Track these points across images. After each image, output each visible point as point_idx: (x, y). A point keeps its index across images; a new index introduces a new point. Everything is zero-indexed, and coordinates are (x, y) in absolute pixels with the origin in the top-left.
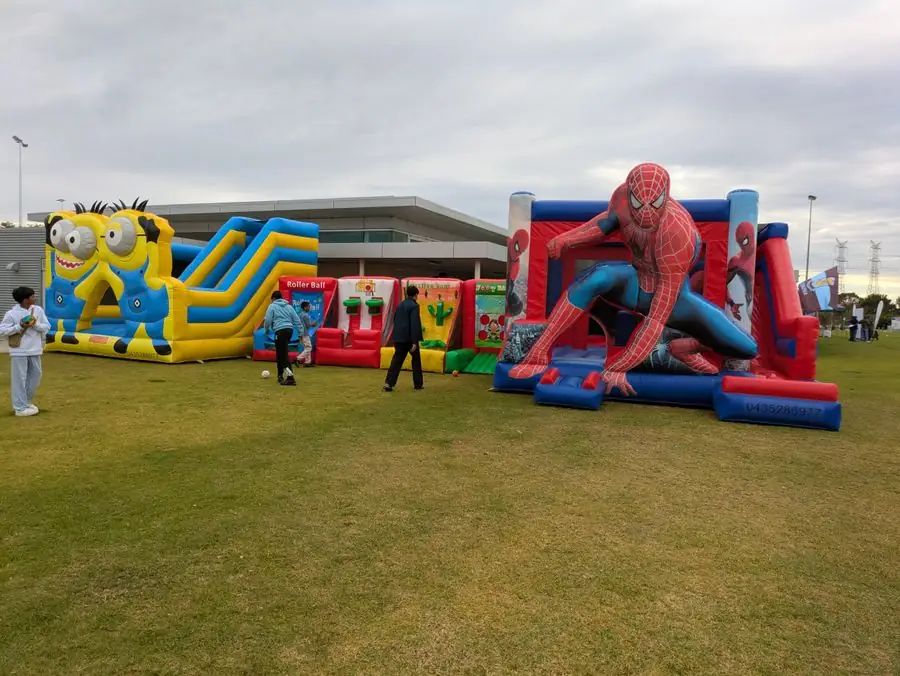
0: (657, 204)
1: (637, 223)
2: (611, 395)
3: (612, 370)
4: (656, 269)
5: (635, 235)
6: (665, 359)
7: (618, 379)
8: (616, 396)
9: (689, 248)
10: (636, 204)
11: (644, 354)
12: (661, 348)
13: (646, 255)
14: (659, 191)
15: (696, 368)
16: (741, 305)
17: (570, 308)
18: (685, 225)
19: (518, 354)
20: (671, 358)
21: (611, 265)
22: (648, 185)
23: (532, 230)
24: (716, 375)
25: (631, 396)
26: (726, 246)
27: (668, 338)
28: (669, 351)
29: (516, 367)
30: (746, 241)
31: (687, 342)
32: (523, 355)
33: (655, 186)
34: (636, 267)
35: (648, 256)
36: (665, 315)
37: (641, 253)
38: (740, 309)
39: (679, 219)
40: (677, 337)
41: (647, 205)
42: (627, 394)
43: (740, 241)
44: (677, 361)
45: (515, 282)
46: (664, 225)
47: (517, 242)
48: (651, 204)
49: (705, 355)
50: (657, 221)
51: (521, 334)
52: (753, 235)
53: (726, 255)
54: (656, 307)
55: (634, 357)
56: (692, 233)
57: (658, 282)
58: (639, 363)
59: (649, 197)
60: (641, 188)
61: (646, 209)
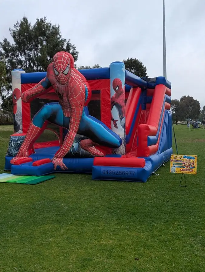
0: (66, 72)
1: (59, 82)
2: (57, 170)
3: (57, 157)
4: (70, 105)
5: (58, 88)
6: (79, 150)
7: (59, 162)
8: (58, 171)
9: (82, 93)
10: (57, 73)
11: (68, 148)
12: (76, 145)
13: (64, 98)
14: (66, 65)
15: (93, 154)
16: (118, 120)
17: (34, 127)
18: (79, 82)
19: (14, 152)
20: (81, 149)
21: (50, 104)
22: (60, 63)
23: (22, 88)
24: (103, 157)
25: (66, 170)
26: (110, 91)
27: (78, 140)
28: (80, 146)
29: (13, 158)
30: (117, 88)
31: (87, 141)
32: (16, 152)
33: (63, 63)
34: (61, 105)
35: (65, 99)
36: (76, 128)
37: (61, 98)
38: (117, 122)
39: (76, 79)
40: (83, 139)
41: (61, 73)
42: (64, 169)
43: (115, 89)
44: (84, 151)
45: (15, 115)
46: (70, 83)
47: (15, 95)
48: (63, 72)
49: (97, 147)
50: (67, 81)
51: (14, 142)
52: (121, 85)
53: (110, 96)
54: (71, 124)
55: (64, 150)
56: (83, 86)
57: (71, 112)
58: (67, 153)
59: (61, 69)
60: (57, 65)
61: (61, 75)
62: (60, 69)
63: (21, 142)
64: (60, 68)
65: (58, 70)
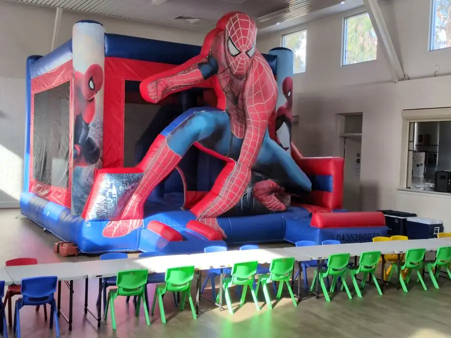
0: (250, 53)
3: (205, 217)
12: (249, 191)
14: (253, 41)
17: (171, 155)
22: (245, 33)
28: (254, 193)
31: (266, 184)
33: (251, 35)
36: (253, 160)
40: (260, 179)
41: (243, 53)
43: (286, 93)
44: (258, 202)
45: (88, 124)
47: (91, 80)
48: (246, 53)
50: (248, 69)
51: (118, 186)
57: (246, 128)
58: (232, 206)
59: (246, 45)
60: (239, 36)
61: (243, 58)
62: (243, 45)
63: (132, 187)
64: (244, 43)
65: (239, 47)
